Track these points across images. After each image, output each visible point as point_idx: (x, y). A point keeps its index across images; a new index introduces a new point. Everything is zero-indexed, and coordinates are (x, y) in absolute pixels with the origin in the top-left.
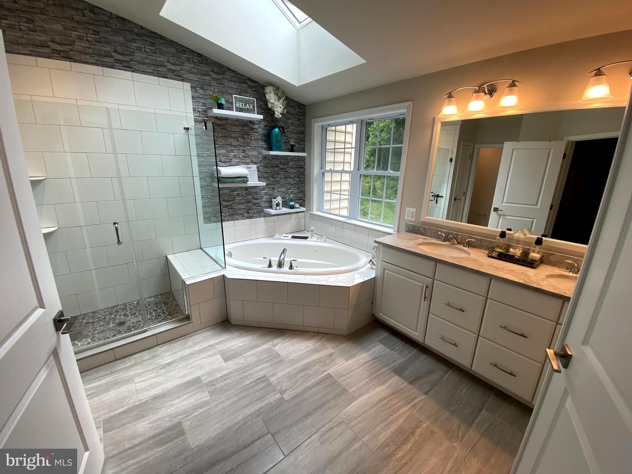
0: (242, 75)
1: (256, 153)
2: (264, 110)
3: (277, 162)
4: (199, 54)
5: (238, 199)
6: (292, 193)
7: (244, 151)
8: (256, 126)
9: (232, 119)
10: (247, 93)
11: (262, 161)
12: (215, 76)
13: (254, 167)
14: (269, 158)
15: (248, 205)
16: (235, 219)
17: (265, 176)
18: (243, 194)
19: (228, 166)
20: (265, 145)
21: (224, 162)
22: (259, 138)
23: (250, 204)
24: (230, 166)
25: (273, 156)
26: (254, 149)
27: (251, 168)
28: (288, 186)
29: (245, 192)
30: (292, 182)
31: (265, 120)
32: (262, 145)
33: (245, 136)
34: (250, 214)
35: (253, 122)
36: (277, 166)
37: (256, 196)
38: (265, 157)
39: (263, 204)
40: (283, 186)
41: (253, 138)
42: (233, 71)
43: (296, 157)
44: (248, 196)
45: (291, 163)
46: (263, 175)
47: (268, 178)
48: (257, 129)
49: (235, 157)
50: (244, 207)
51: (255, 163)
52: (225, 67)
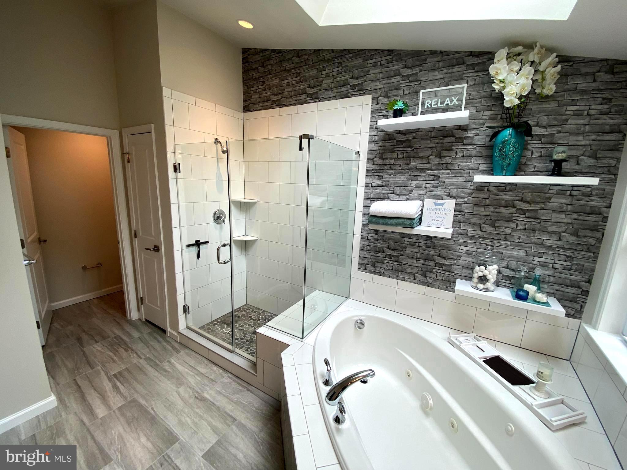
0: (457, 52)
1: (461, 180)
2: (496, 101)
3: (511, 197)
4: (389, 51)
5: (410, 250)
6: (543, 265)
7: (437, 177)
8: (471, 133)
9: (425, 130)
10: (462, 79)
11: (471, 194)
12: (409, 72)
13: (450, 204)
14: (491, 188)
15: (426, 263)
16: (400, 278)
17: (473, 221)
18: (421, 245)
19: (404, 200)
20: (485, 166)
21: (398, 195)
22: (474, 152)
23: (430, 263)
24: (407, 199)
25: (503, 185)
26: (459, 173)
27: (442, 204)
28: (535, 250)
29: (425, 242)
30: (549, 241)
31: (495, 119)
32: (477, 166)
33: (445, 153)
34: (428, 279)
35: (465, 128)
36: (509, 205)
37: (444, 253)
38: (480, 187)
39: (457, 269)
40: (519, 245)
41: (460, 155)
42: (441, 52)
43: (575, 188)
44: (428, 249)
45: (556, 202)
46: (468, 219)
47: (480, 225)
48: (472, 138)
49: (418, 186)
50: (419, 265)
51: (455, 198)
52: (426, 53)
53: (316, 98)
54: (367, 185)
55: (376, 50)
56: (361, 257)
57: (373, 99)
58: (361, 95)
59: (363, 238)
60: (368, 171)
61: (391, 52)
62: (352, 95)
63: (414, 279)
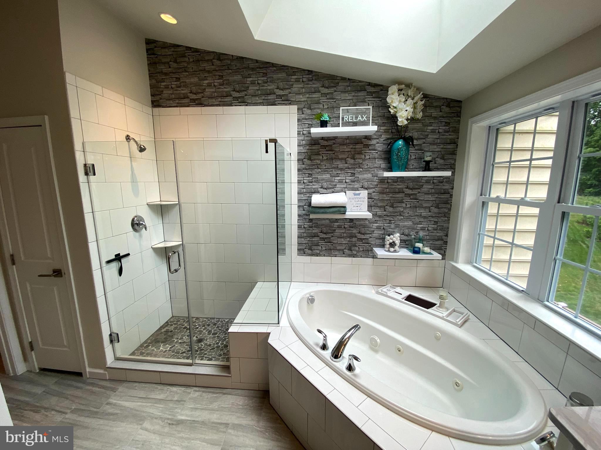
0: (360, 81)
1: (370, 175)
2: (387, 120)
3: (401, 186)
4: (309, 71)
5: (338, 232)
6: (423, 229)
7: (353, 174)
8: (374, 142)
9: (342, 138)
10: (365, 102)
11: (377, 185)
12: (326, 91)
13: (364, 194)
14: (389, 181)
15: (351, 240)
16: (332, 255)
17: (380, 204)
18: (346, 226)
19: (331, 193)
20: (384, 165)
21: (326, 189)
22: (376, 156)
23: (354, 239)
24: (333, 192)
25: (396, 178)
26: (367, 170)
27: (359, 194)
28: (417, 220)
29: (349, 224)
30: (424, 213)
31: (388, 132)
32: (379, 165)
33: (357, 156)
34: (353, 252)
35: (369, 138)
36: (401, 191)
37: (363, 230)
38: (383, 180)
39: (372, 241)
40: (408, 218)
41: (367, 157)
42: (349, 79)
43: (435, 178)
44: (352, 229)
45: (426, 187)
46: (377, 204)
47: (384, 207)
48: (374, 145)
49: (340, 182)
50: (346, 242)
51: (366, 189)
52: (338, 78)
53: (243, 102)
54: (299, 182)
55: (297, 68)
56: (299, 244)
57: (298, 109)
58: (287, 104)
59: (299, 227)
60: (299, 170)
61: (310, 72)
62: (278, 103)
63: (343, 254)
